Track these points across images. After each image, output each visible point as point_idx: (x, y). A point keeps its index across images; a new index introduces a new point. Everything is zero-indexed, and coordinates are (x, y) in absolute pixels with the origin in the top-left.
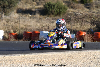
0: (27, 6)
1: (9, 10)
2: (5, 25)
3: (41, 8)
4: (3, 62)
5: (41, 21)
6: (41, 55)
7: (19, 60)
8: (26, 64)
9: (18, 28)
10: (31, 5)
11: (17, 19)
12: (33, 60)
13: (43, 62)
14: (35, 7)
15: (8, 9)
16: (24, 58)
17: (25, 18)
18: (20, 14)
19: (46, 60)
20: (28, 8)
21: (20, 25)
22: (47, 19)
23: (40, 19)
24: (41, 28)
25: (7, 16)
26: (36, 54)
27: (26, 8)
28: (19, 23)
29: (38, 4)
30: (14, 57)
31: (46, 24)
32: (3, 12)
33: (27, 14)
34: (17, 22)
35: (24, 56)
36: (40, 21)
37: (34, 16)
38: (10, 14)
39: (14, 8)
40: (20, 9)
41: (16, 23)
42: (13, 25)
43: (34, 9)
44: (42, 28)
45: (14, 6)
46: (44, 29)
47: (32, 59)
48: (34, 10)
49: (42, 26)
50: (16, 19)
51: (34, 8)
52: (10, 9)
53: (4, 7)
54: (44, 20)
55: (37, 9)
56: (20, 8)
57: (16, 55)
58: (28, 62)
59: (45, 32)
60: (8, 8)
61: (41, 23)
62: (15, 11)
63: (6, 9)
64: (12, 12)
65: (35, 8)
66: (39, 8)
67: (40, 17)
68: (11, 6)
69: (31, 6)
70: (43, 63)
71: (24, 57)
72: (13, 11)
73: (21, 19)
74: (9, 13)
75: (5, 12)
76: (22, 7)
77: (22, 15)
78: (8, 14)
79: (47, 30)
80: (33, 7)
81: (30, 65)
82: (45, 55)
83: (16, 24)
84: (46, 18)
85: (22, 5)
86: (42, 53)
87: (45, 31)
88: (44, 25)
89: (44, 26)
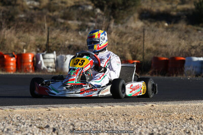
0: (160, 6)
1: (123, 13)
2: (115, 44)
3: (188, 10)
4: (110, 116)
5: (189, 36)
6: (186, 105)
7: (142, 115)
8: (156, 121)
9: (141, 49)
10: (168, 4)
11: (138, 30)
12: (170, 115)
13: (191, 119)
14: (176, 7)
15: (122, 11)
16: (152, 111)
17: (155, 29)
18: (146, 21)
19: (197, 116)
20: (162, 9)
21: (145, 43)
22: (200, 32)
23: (187, 32)
24: (187, 50)
25: (120, 25)
26: (176, 102)
27: (158, 10)
28: (144, 40)
29: (183, 2)
30: (133, 107)
31: (199, 42)
32: (112, 17)
33: (159, 22)
34: (139, 37)
35: (152, 106)
36: (187, 36)
37: (175, 26)
38: (125, 21)
39: (134, 8)
40: (145, 12)
41: (136, 39)
42: (132, 43)
43: (174, 11)
44: (189, 50)
45: (133, 6)
46: (193, 52)
47: (168, 113)
48: (174, 13)
49: (190, 47)
50: (137, 32)
51: (175, 9)
52: (125, 12)
53: (113, 7)
54: (195, 35)
55: (179, 13)
56: (145, 10)
57: (136, 103)
58: (160, 118)
59: (195, 59)
60: (122, 9)
61: (188, 41)
62: (136, 15)
63: (118, 10)
64: (130, 17)
65: (177, 11)
66: (184, 11)
67: (186, 28)
68: (127, 4)
69: (169, 7)
70: (189, 120)
71: (151, 108)
72: (132, 14)
73: (146, 32)
74: (123, 18)
75: (115, 17)
76: (149, 7)
77: (149, 24)
78: (121, 21)
79: (201, 54)
80: (173, 8)
81: (165, 123)
82: (195, 104)
83: (137, 41)
84: (198, 30)
85: (150, 3)
86: (190, 102)
87: (197, 57)
88: (193, 44)
89: (193, 47)
